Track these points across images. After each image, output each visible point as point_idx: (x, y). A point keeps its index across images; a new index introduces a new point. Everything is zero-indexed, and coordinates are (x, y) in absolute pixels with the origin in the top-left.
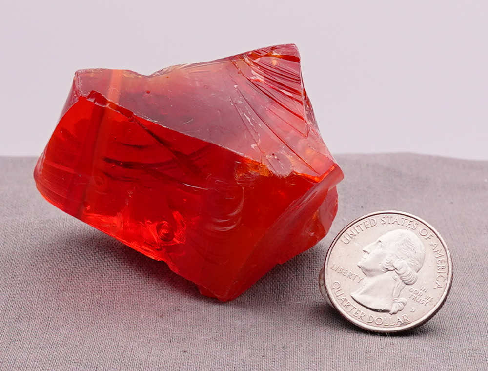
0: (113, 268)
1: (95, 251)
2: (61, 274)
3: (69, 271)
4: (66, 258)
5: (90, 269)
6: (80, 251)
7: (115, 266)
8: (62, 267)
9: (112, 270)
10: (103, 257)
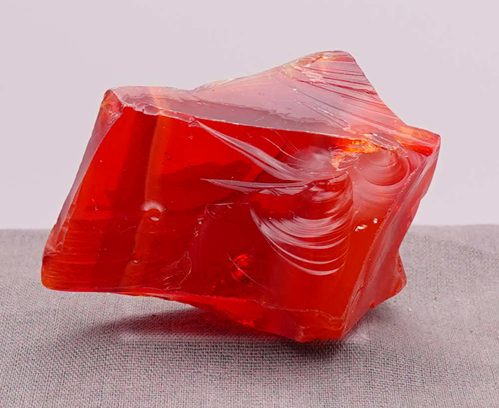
0: (117, 368)
1: (94, 348)
2: (51, 375)
3: (61, 371)
4: (57, 356)
5: (88, 368)
6: (75, 347)
7: (119, 365)
8: (52, 367)
9: (115, 369)
10: (104, 354)
